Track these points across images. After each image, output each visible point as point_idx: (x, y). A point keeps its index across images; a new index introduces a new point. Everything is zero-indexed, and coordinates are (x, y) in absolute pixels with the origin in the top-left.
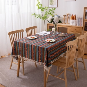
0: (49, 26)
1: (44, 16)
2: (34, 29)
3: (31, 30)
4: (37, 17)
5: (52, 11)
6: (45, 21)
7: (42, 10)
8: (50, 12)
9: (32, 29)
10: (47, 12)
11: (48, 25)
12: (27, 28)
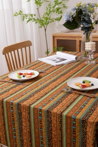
0: (56, 39)
1: (44, 18)
2: (23, 49)
3: (16, 51)
4: (26, 20)
5: (62, 4)
6: (45, 30)
7: (37, 2)
8: (57, 6)
9: (19, 50)
10: (49, 5)
11: (54, 37)
12: (6, 46)
